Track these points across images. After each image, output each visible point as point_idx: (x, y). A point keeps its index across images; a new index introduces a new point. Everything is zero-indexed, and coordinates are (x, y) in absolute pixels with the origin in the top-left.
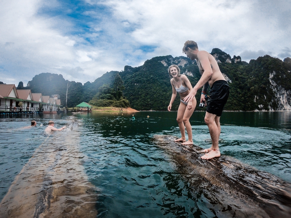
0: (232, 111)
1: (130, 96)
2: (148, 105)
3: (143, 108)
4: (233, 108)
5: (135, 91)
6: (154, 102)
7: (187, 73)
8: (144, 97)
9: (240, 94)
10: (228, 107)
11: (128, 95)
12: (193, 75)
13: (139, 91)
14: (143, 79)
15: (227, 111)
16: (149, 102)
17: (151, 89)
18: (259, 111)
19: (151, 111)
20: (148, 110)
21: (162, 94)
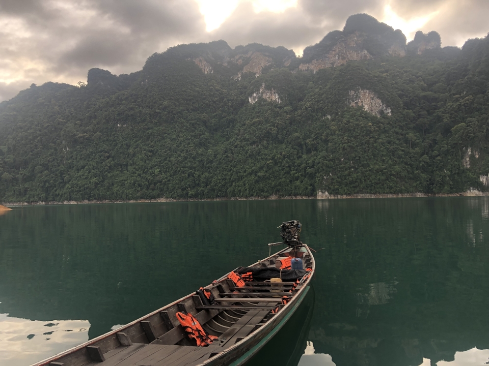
0: (390, 196)
1: (104, 160)
2: (155, 184)
3: (139, 194)
4: (391, 188)
5: (116, 145)
6: (171, 176)
7: (262, 93)
8: (142, 163)
9: (414, 145)
10: (377, 184)
11: (97, 156)
12: (281, 99)
13: (128, 146)
14: (140, 112)
15: (373, 197)
16: (157, 176)
17: (163, 139)
18: (481, 194)
19: (163, 200)
20: (154, 198)
21: (195, 153)
